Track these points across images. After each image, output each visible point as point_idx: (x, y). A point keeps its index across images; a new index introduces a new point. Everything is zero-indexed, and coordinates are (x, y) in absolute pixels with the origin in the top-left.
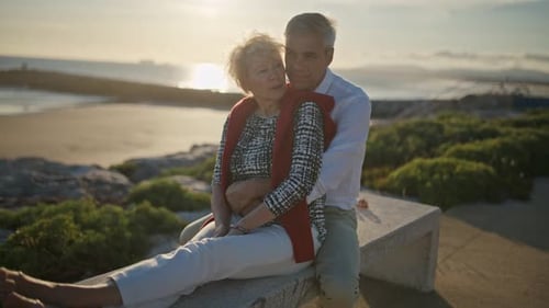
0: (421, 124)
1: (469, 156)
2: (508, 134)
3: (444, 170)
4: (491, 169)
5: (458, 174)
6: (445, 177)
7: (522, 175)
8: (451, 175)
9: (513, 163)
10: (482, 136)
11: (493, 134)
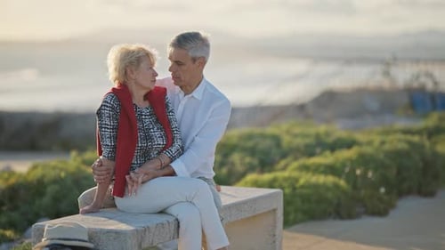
0: (250, 137)
1: (317, 169)
2: (370, 143)
3: (285, 184)
4: (342, 183)
5: (302, 187)
6: (287, 191)
7: (383, 190)
8: (294, 189)
9: (370, 174)
10: (334, 147)
11: (349, 144)
